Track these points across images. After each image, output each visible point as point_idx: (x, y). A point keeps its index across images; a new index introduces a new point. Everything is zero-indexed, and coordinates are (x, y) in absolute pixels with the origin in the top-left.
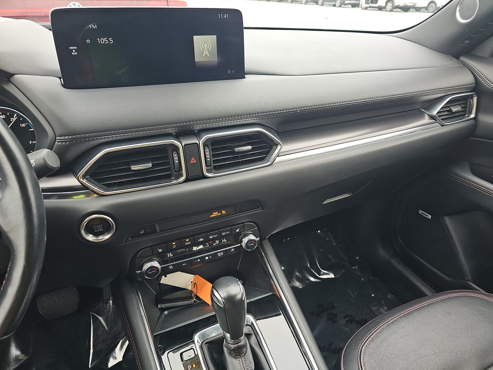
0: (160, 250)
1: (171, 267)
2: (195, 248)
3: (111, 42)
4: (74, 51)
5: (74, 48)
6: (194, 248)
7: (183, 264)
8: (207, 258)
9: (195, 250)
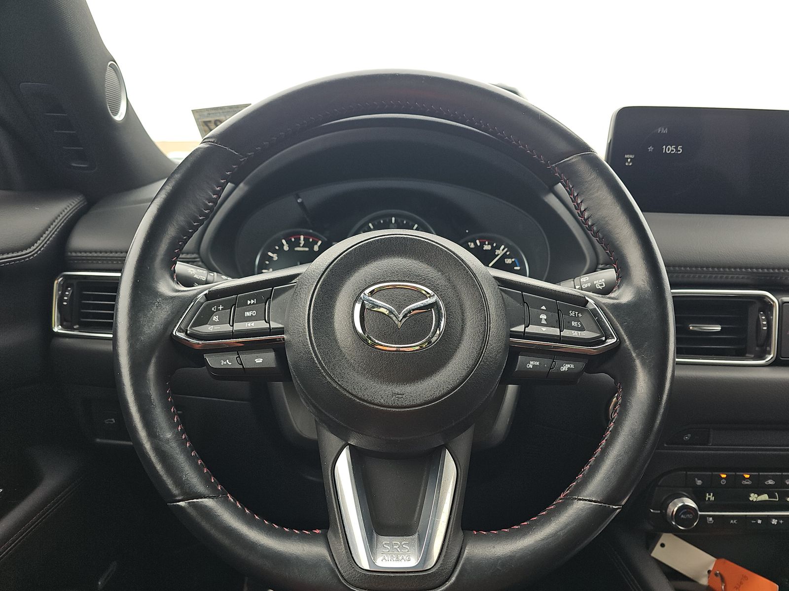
0: (699, 482)
1: (711, 519)
2: (753, 497)
3: (680, 151)
4: (629, 160)
5: (631, 156)
6: (752, 495)
7: (732, 522)
8: (774, 522)
9: (753, 501)
